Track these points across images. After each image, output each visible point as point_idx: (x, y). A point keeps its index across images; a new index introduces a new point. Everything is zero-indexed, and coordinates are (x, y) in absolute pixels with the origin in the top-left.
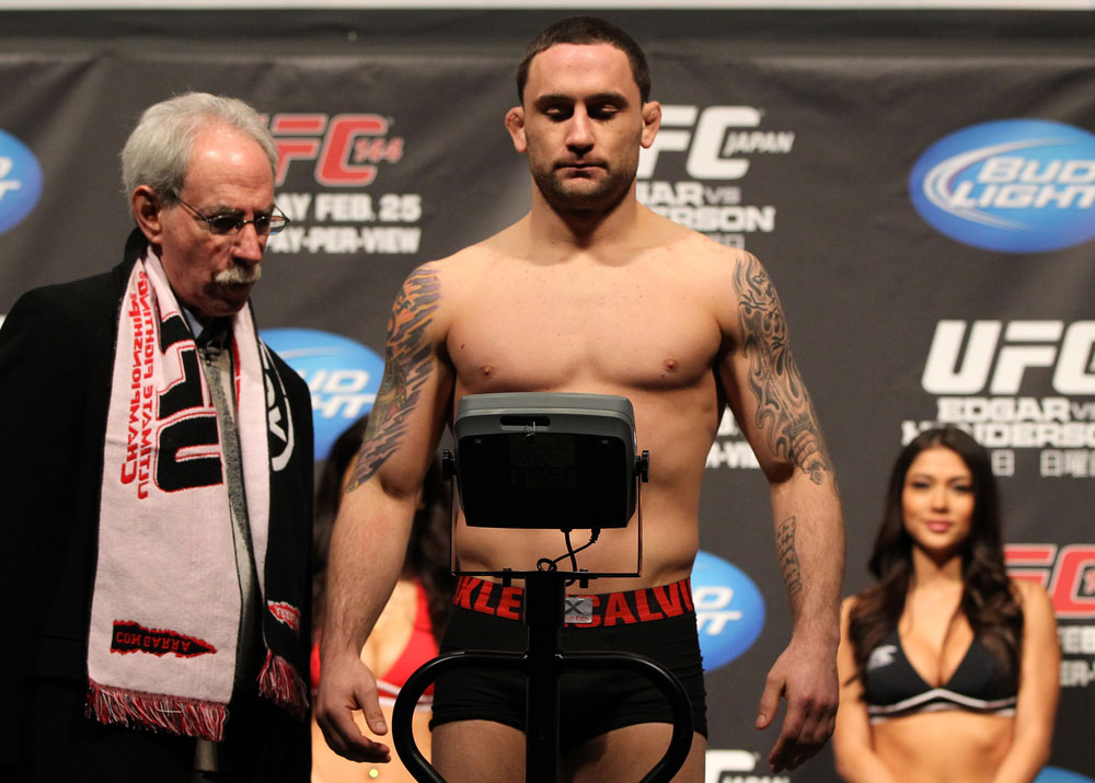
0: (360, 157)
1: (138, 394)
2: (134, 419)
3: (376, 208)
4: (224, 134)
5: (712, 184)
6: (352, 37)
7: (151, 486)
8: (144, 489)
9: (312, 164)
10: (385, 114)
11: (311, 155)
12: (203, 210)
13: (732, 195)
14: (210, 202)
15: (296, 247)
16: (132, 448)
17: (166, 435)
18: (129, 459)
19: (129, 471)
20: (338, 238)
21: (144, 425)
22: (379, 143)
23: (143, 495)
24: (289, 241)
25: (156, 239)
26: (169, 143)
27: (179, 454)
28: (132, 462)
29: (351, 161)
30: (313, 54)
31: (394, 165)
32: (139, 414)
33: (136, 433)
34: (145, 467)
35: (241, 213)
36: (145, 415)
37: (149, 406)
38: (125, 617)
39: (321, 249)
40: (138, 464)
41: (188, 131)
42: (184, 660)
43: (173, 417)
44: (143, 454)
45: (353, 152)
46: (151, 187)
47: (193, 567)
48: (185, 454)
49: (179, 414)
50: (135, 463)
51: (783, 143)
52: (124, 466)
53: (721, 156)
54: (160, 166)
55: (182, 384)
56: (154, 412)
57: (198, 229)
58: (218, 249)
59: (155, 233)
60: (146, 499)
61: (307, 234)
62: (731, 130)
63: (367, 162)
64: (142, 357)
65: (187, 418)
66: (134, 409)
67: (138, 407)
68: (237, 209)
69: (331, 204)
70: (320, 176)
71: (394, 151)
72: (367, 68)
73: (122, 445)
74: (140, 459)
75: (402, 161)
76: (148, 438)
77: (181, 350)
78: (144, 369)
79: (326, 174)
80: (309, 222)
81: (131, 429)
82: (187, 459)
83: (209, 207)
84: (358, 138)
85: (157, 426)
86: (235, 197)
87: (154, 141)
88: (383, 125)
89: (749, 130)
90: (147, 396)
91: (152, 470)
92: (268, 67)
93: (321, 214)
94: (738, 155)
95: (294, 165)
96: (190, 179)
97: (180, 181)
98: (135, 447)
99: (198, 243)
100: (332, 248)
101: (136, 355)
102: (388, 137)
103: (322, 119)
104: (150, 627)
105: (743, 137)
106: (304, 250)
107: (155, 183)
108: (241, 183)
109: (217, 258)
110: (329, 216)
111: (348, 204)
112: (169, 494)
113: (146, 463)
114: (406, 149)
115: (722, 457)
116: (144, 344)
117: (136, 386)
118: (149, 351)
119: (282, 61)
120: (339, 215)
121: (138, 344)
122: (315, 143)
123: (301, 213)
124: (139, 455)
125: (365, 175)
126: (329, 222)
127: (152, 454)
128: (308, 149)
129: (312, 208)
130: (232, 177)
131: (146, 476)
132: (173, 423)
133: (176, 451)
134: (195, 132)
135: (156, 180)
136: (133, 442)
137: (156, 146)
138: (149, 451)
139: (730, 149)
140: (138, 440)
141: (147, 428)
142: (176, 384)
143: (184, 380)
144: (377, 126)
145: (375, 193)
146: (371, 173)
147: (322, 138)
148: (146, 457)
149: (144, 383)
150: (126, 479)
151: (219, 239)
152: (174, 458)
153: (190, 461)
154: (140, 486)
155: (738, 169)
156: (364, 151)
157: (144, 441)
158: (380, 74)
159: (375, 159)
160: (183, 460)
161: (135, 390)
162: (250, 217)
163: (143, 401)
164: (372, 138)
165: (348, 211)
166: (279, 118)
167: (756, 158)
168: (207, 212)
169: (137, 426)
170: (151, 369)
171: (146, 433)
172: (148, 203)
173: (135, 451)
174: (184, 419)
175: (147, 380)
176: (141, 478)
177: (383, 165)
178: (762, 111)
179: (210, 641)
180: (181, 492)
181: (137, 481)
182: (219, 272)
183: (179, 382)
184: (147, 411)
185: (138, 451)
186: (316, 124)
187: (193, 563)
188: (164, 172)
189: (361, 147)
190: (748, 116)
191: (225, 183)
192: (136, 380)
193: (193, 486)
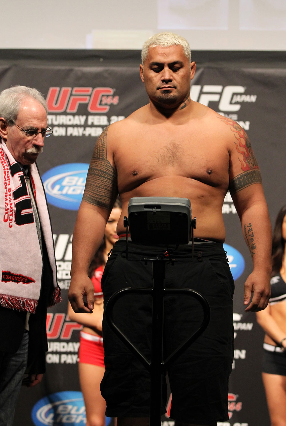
0: (103, 103)
1: (7, 191)
2: (7, 200)
3: (109, 120)
4: (31, 101)
5: (228, 113)
6: (101, 60)
7: (13, 223)
8: (11, 224)
9: (87, 105)
10: (112, 88)
11: (86, 102)
12: (24, 128)
13: (235, 117)
14: (27, 125)
15: (81, 134)
16: (7, 210)
17: (17, 205)
18: (6, 213)
19: (6, 218)
20: (96, 131)
21: (10, 202)
22: (111, 97)
23: (11, 227)
24: (79, 132)
25: (5, 137)
26: (12, 103)
27: (22, 212)
28: (7, 214)
29: (100, 104)
30: (86, 66)
31: (115, 106)
32: (8, 198)
33: (8, 204)
34: (11, 216)
35: (37, 129)
36: (9, 198)
37: (10, 195)
38: (6, 270)
39: (90, 135)
40: (9, 215)
41: (19, 100)
42: (25, 285)
43: (19, 199)
44: (10, 212)
45: (101, 101)
46: (4, 118)
47: (28, 252)
48: (24, 212)
49: (21, 198)
50: (8, 215)
51: (253, 99)
52: (4, 216)
53: (231, 103)
54: (8, 111)
55: (21, 187)
56: (12, 198)
57: (22, 134)
58: (29, 141)
59: (5, 135)
60: (11, 228)
61: (85, 130)
62: (234, 94)
63: (106, 104)
64: (6, 177)
65: (24, 199)
66: (6, 196)
67: (7, 195)
68: (36, 128)
69: (93, 119)
70: (89, 109)
71: (115, 101)
72: (107, 71)
73: (4, 208)
74: (9, 213)
75: (118, 104)
76: (12, 206)
77: (19, 176)
78: (7, 182)
79: (91, 108)
80: (86, 125)
81: (6, 203)
82: (25, 214)
83: (26, 127)
84: (103, 96)
85: (14, 202)
86: (35, 123)
87: (6, 102)
88: (112, 91)
89: (241, 94)
90: (10, 192)
91: (13, 218)
92: (71, 70)
93: (89, 123)
94: (237, 103)
95: (80, 105)
96: (19, 116)
97: (16, 117)
98: (8, 209)
99: (21, 139)
100: (93, 134)
101: (5, 177)
102: (114, 96)
103: (90, 89)
104: (14, 273)
105: (239, 97)
106: (84, 135)
107: (6, 117)
108: (38, 119)
109: (28, 144)
110: (92, 123)
111: (99, 119)
112: (19, 226)
113: (11, 215)
114: (120, 100)
115: (230, 210)
116: (7, 173)
117: (6, 188)
118: (8, 176)
119: (76, 68)
120: (96, 123)
121: (5, 173)
122: (88, 98)
123: (83, 123)
124: (9, 212)
125: (105, 109)
126: (93, 126)
127: (14, 212)
128: (85, 100)
129: (86, 120)
130: (35, 116)
131: (12, 220)
132: (19, 201)
133: (21, 211)
134: (21, 100)
135: (7, 116)
136: (7, 208)
137: (7, 104)
138: (12, 211)
139: (234, 101)
140: (9, 207)
141: (11, 203)
142: (19, 187)
143: (21, 186)
144: (110, 91)
145: (109, 115)
146: (108, 108)
147: (90, 96)
148: (11, 213)
149: (8, 187)
150: (5, 221)
151: (29, 138)
152: (20, 213)
153: (26, 215)
154: (10, 223)
155: (237, 108)
156: (105, 101)
157: (10, 207)
158: (111, 73)
159: (109, 103)
160: (24, 214)
161: (6, 190)
162: (40, 131)
163: (9, 193)
164: (108, 96)
165: (99, 122)
166: (75, 89)
167: (243, 104)
168: (26, 129)
169: (8, 202)
170: (9, 182)
171: (11, 204)
172: (3, 124)
173: (8, 211)
174: (23, 200)
175: (9, 186)
176: (10, 221)
177: (111, 105)
178: (246, 88)
179: (33, 278)
180: (23, 225)
181: (9, 221)
182: (28, 149)
183: (20, 187)
184: (10, 197)
185: (9, 211)
186: (88, 91)
187: (28, 251)
188: (10, 114)
189: (103, 99)
190: (240, 89)
191: (32, 118)
192: (6, 186)
193: (27, 223)
